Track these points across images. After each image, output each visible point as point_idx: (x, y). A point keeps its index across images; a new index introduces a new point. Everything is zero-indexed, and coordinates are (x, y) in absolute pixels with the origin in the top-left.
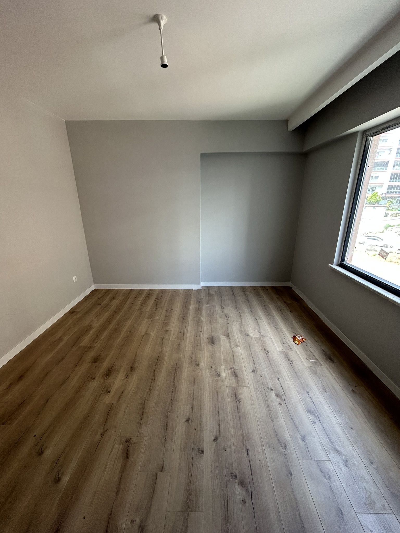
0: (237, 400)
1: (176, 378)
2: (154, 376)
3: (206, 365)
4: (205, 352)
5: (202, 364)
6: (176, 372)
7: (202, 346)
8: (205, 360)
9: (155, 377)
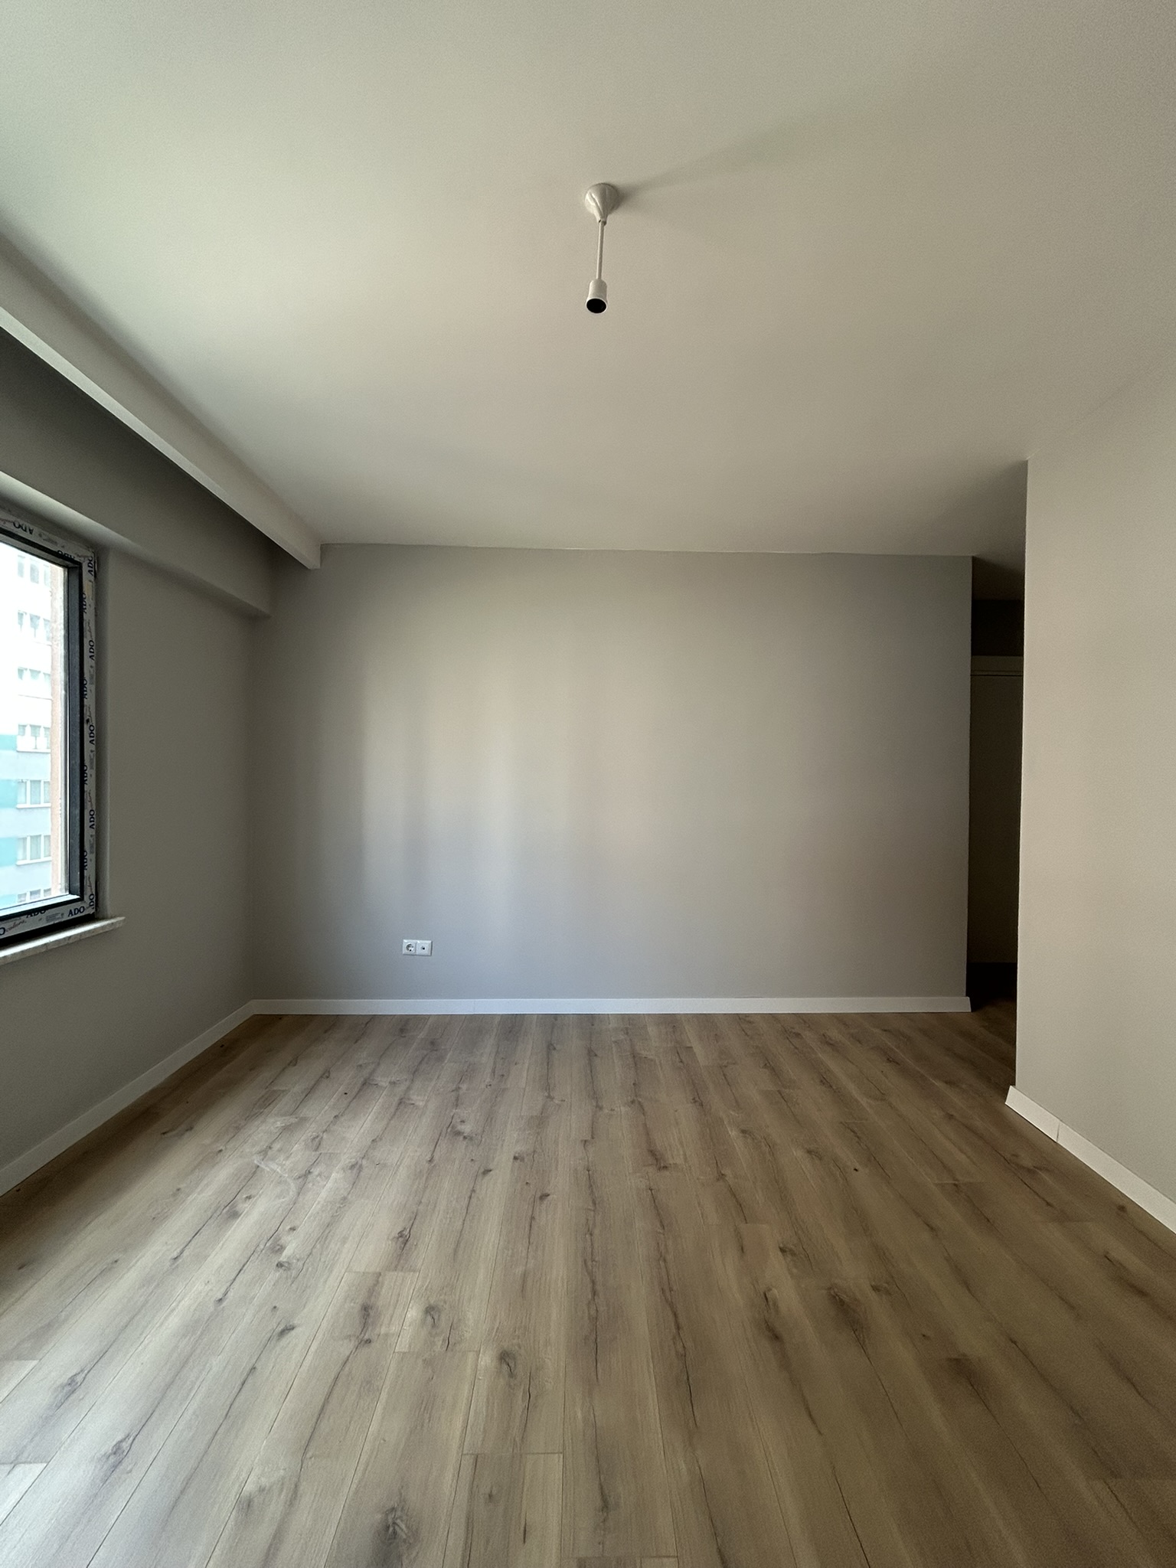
0: (404, 1240)
1: (590, 1297)
2: (671, 1305)
3: (471, 1356)
4: (455, 1444)
5: (487, 1360)
6: (594, 1319)
7: (463, 1495)
8: (466, 1388)
9: (667, 1301)
